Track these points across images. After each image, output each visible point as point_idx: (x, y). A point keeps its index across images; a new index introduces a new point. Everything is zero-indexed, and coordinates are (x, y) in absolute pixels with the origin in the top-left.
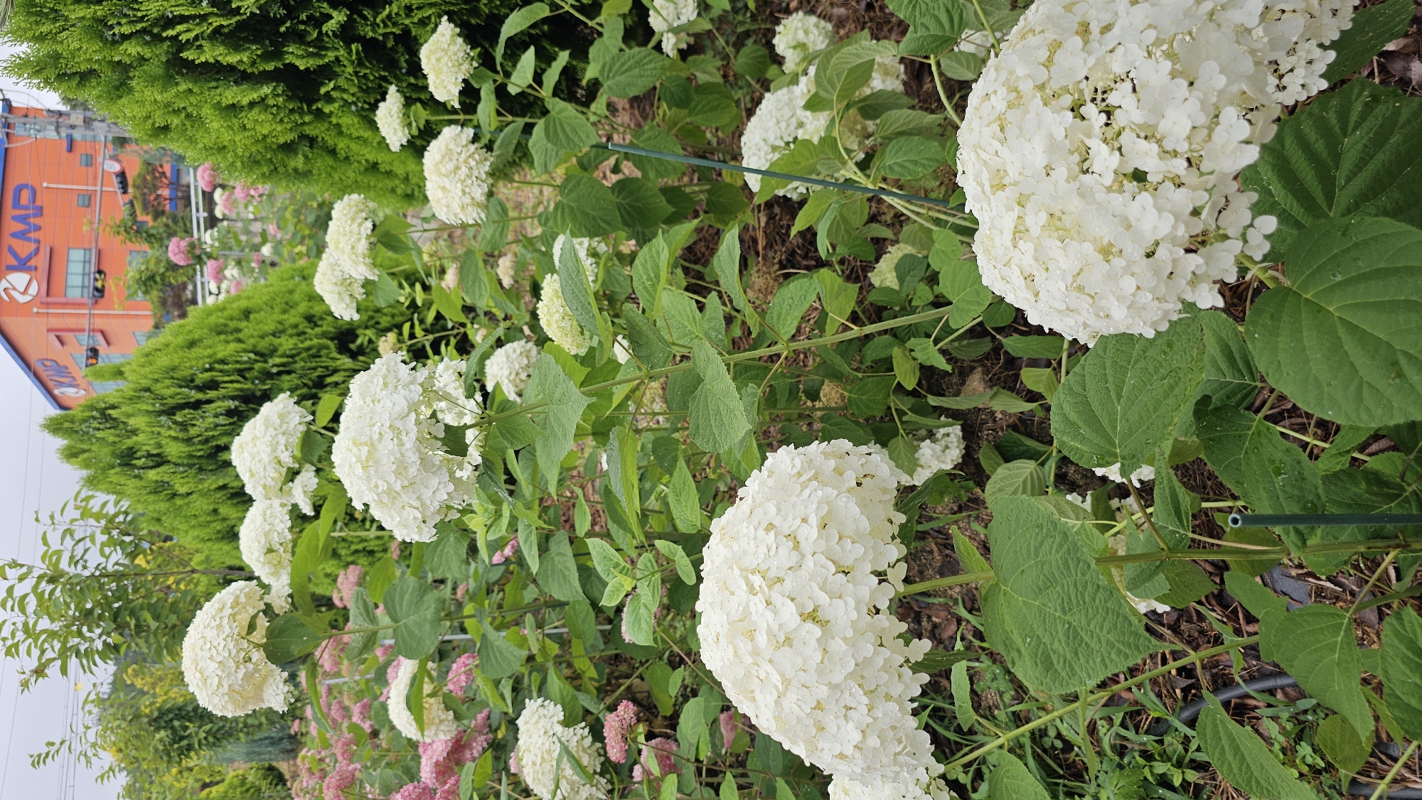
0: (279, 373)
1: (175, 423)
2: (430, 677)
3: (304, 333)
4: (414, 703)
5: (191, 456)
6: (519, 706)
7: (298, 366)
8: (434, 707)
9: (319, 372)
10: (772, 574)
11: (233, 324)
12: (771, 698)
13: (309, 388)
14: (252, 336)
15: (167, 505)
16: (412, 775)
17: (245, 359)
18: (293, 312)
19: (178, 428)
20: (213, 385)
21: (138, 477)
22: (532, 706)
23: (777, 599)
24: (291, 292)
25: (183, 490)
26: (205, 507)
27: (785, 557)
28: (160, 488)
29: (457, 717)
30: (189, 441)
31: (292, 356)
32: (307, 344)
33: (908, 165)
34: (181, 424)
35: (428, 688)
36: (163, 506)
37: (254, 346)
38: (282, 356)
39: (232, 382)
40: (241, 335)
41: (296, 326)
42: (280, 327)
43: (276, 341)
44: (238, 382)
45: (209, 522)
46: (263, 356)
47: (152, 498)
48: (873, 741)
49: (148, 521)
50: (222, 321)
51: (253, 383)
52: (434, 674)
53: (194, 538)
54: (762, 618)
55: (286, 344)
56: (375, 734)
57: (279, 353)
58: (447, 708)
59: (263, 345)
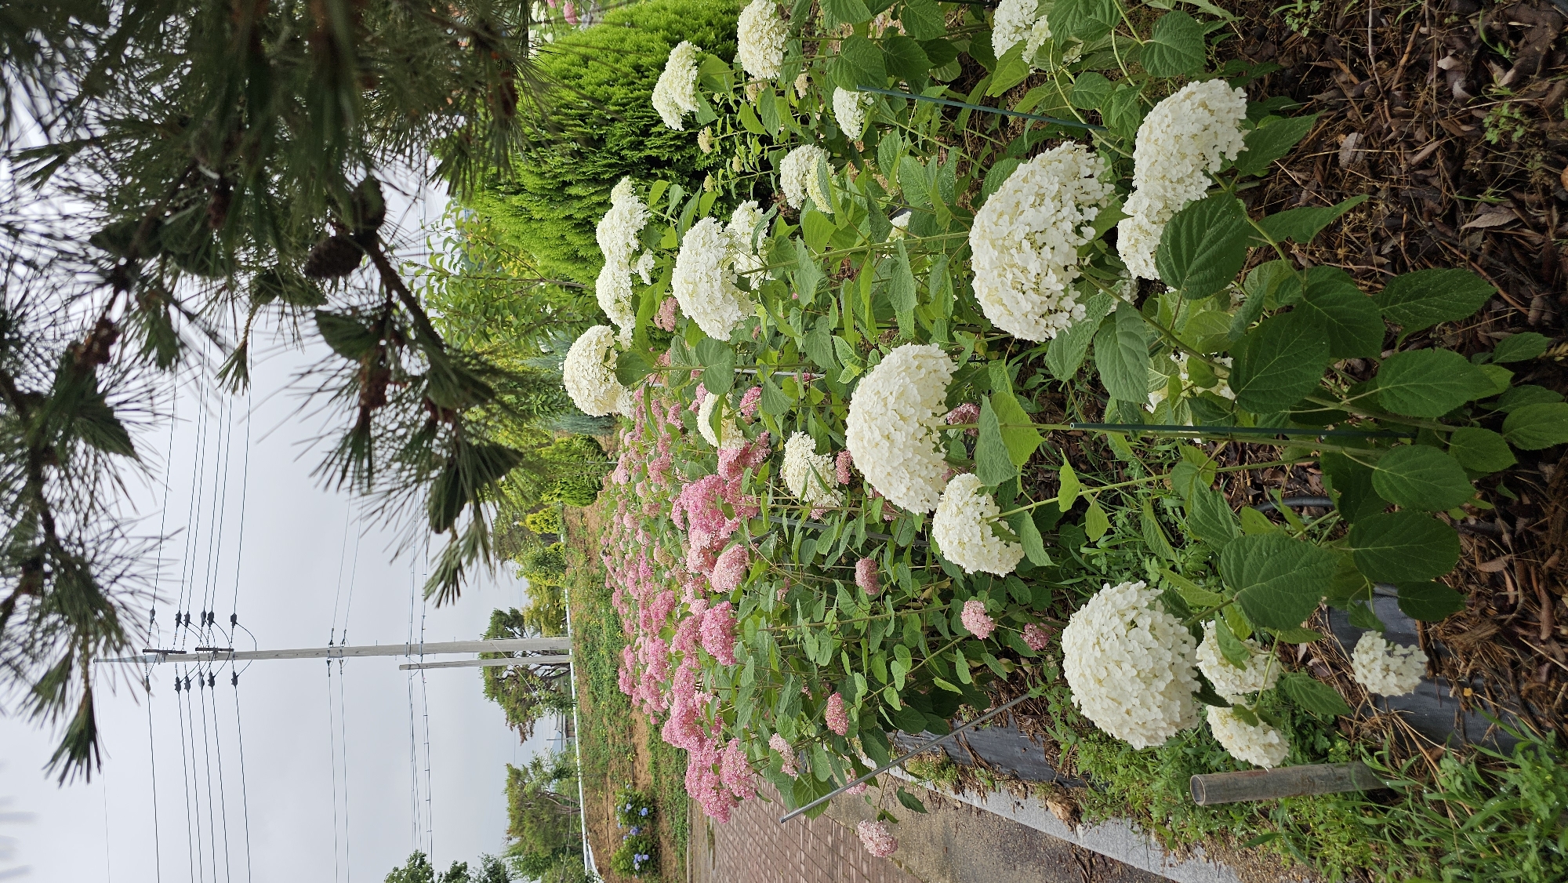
0: (613, 120)
1: (531, 158)
2: (728, 406)
3: (634, 83)
4: (715, 422)
5: (543, 188)
6: (787, 434)
7: (628, 114)
8: (729, 426)
9: (645, 121)
10: (873, 415)
11: (574, 70)
12: (870, 469)
13: (637, 136)
14: (590, 83)
15: (525, 227)
16: (712, 469)
17: (585, 105)
18: (624, 61)
19: (533, 163)
20: (560, 127)
21: (502, 200)
22: (796, 436)
23: (874, 427)
24: (623, 40)
25: (538, 217)
26: (555, 233)
27: (879, 409)
28: (518, 212)
29: (745, 435)
30: (541, 175)
31: (624, 105)
32: (637, 93)
33: (1086, 96)
34: (535, 160)
35: (725, 412)
36: (522, 227)
37: (592, 93)
38: (615, 104)
39: (575, 125)
40: (581, 81)
41: (626, 75)
42: (614, 76)
43: (611, 90)
44: (580, 126)
45: (558, 245)
46: (599, 102)
47: (513, 220)
48: (912, 493)
49: (509, 237)
50: (566, 66)
51: (592, 127)
52: (730, 402)
53: (546, 257)
54: (867, 434)
55: (619, 93)
56: (684, 431)
57: (614, 99)
58: (739, 428)
59: (600, 92)
